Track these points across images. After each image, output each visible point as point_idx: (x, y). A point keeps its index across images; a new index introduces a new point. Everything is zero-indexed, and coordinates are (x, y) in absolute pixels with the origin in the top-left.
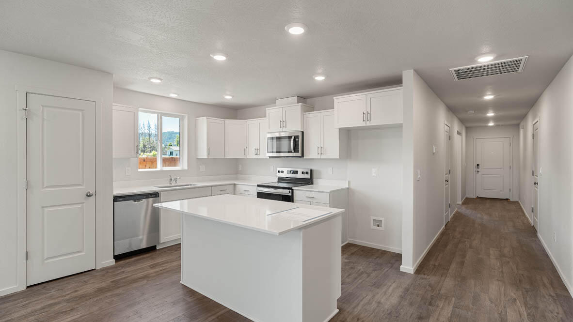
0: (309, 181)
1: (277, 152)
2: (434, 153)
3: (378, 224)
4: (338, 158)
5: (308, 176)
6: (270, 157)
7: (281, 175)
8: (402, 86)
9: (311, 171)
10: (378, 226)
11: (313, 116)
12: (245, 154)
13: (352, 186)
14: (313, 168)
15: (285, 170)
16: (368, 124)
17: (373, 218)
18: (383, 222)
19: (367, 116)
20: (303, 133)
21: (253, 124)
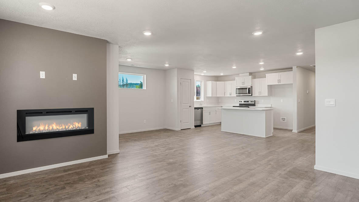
0: (254, 105)
1: (239, 94)
2: (308, 94)
3: (284, 119)
4: (267, 95)
5: (254, 103)
6: (237, 96)
7: (241, 103)
8: (292, 71)
9: (255, 101)
10: (284, 120)
11: (256, 80)
12: (225, 95)
13: (273, 106)
14: (256, 100)
15: (243, 101)
16: (280, 83)
17: (281, 118)
18: (286, 119)
19: (279, 81)
20: (252, 86)
21: (228, 83)
